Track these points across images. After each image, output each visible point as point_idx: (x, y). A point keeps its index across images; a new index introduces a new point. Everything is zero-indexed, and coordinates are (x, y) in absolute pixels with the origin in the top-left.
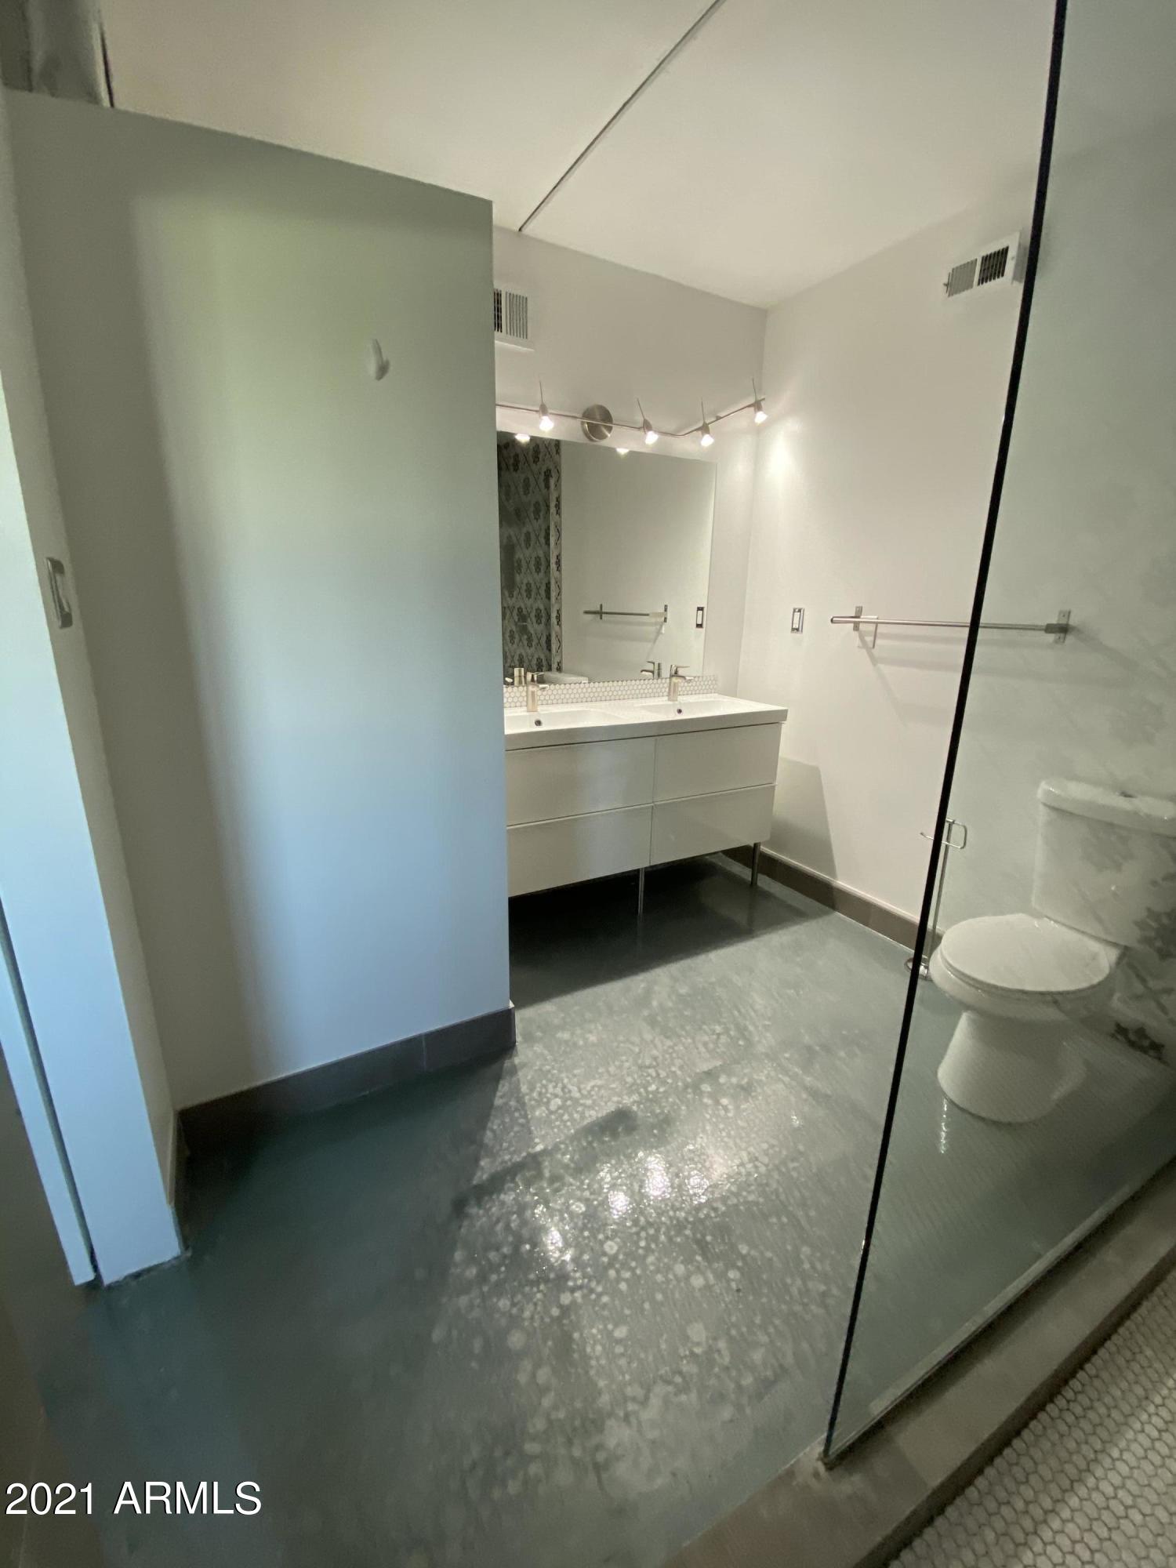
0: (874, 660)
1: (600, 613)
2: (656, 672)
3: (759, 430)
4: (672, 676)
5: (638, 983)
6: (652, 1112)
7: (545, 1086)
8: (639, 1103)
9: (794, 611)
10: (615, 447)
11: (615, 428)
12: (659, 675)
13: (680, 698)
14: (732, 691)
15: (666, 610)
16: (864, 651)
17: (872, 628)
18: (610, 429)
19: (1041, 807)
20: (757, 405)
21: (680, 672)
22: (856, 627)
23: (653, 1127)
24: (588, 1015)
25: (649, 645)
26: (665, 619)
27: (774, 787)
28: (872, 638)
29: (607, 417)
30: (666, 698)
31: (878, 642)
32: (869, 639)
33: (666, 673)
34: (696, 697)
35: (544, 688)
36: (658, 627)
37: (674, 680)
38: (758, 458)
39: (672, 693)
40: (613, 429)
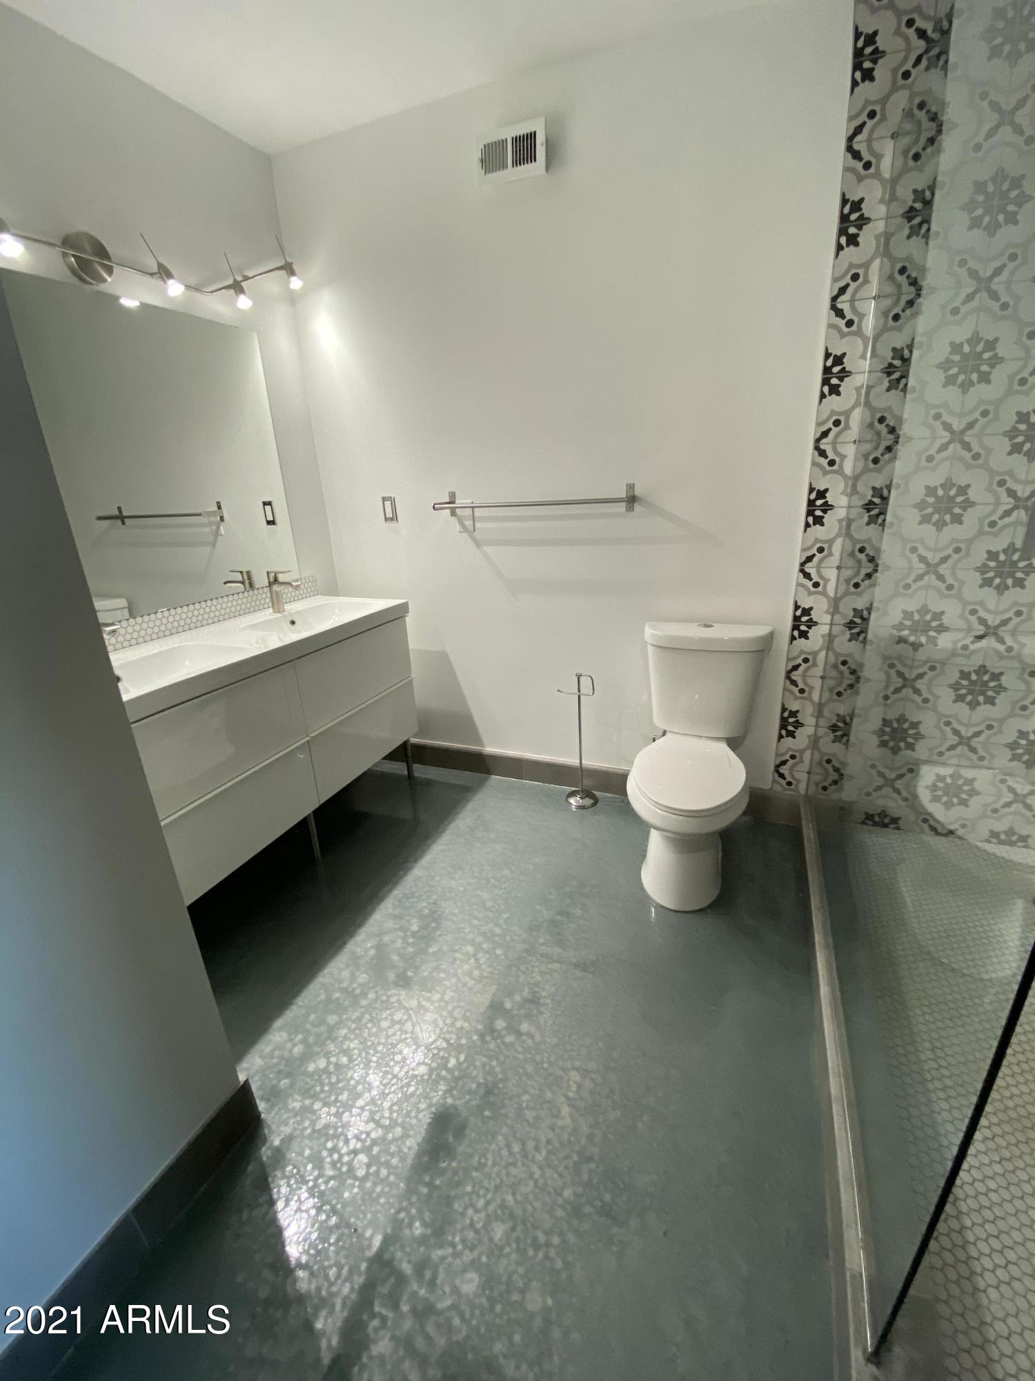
0: (478, 544)
2: (247, 582)
3: (293, 299)
4: (270, 584)
5: (363, 943)
8: (449, 1091)
9: (384, 499)
10: (118, 293)
11: (117, 269)
12: (251, 585)
13: (287, 607)
15: (219, 507)
16: (465, 535)
17: (468, 512)
18: (110, 270)
19: (650, 649)
20: (289, 269)
21: (281, 578)
22: (453, 513)
23: (480, 1108)
24: (332, 1019)
25: (208, 549)
26: (222, 519)
27: (411, 681)
28: (471, 522)
29: (101, 252)
30: (271, 610)
31: (478, 525)
32: (469, 523)
33: (261, 580)
34: (304, 601)
36: (214, 528)
37: (275, 587)
38: (300, 333)
39: (276, 603)
40: (115, 270)
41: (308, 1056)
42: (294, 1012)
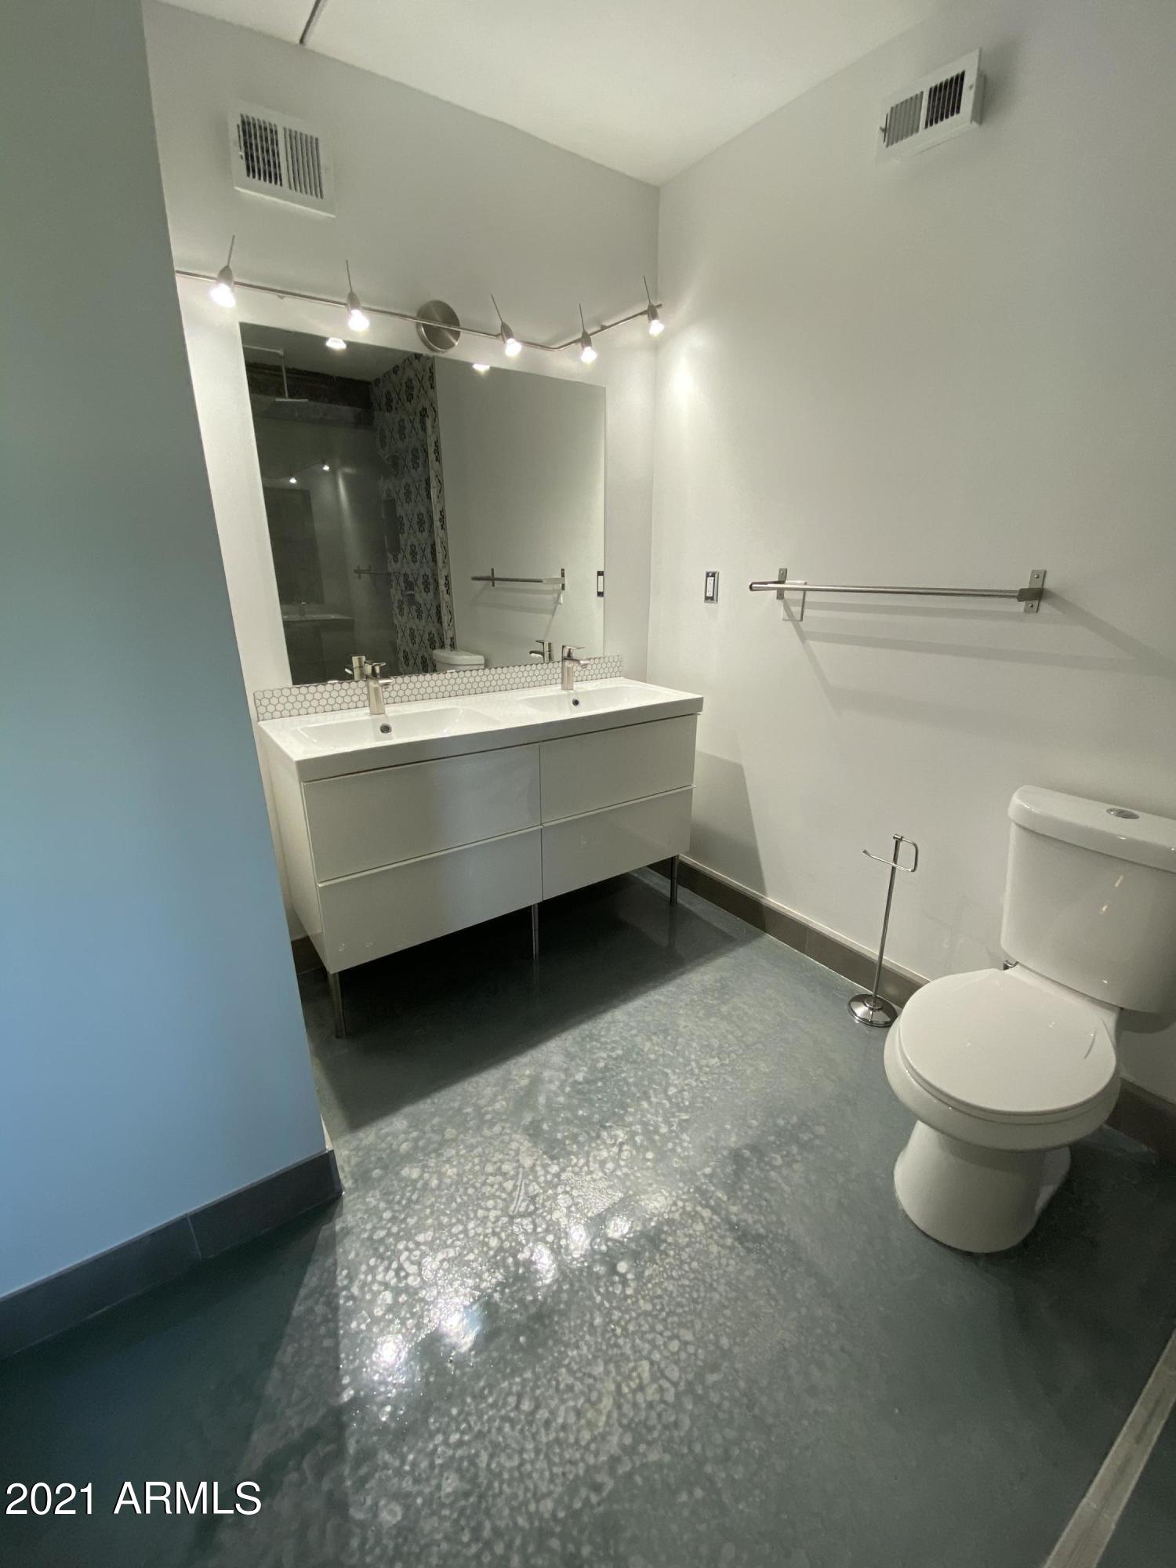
0: (803, 636)
1: (492, 579)
2: (547, 654)
3: (656, 346)
4: (564, 659)
5: (521, 1068)
6: (521, 1302)
7: (372, 1270)
9: (708, 575)
10: (470, 360)
11: (463, 334)
12: (550, 657)
13: (576, 686)
14: (641, 674)
15: (563, 575)
16: (790, 624)
17: (800, 595)
18: (457, 335)
19: (1014, 829)
20: (652, 313)
21: (574, 655)
22: (780, 595)
25: (548, 617)
26: (563, 586)
27: (692, 789)
28: (800, 609)
29: (451, 318)
30: (559, 687)
31: (807, 612)
32: (797, 610)
33: (558, 655)
34: (598, 682)
35: (387, 684)
36: (556, 596)
37: (567, 664)
38: (657, 383)
39: (566, 681)
40: (461, 334)
41: (408, 1158)
42: (426, 1106)
